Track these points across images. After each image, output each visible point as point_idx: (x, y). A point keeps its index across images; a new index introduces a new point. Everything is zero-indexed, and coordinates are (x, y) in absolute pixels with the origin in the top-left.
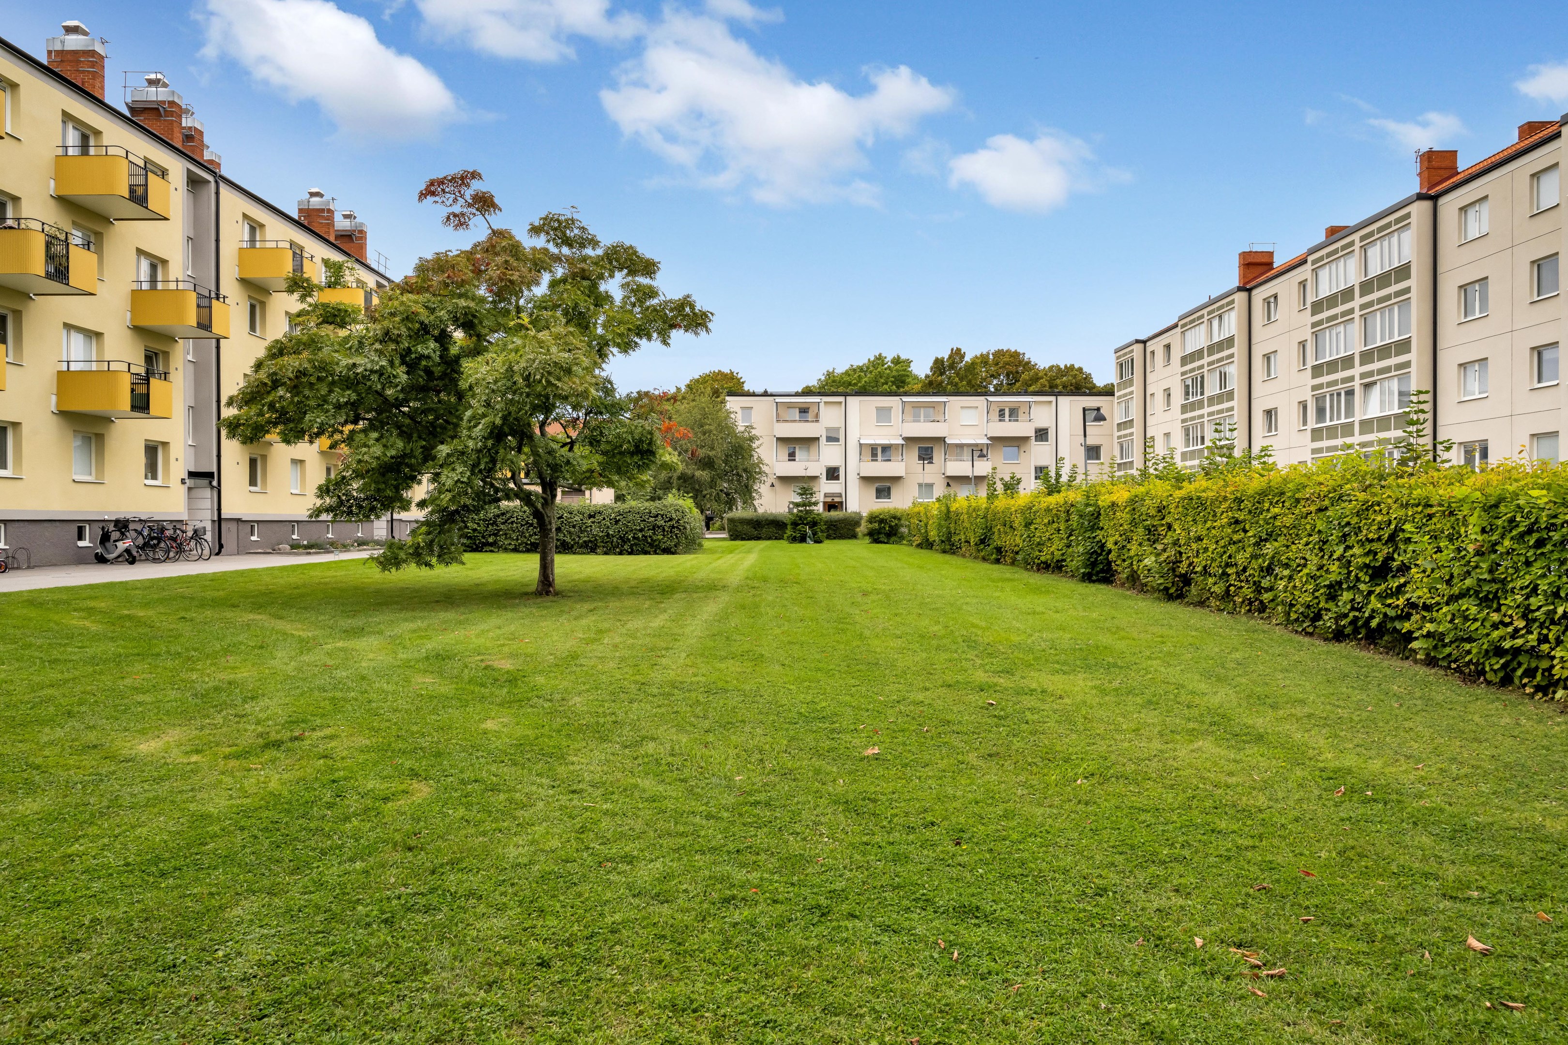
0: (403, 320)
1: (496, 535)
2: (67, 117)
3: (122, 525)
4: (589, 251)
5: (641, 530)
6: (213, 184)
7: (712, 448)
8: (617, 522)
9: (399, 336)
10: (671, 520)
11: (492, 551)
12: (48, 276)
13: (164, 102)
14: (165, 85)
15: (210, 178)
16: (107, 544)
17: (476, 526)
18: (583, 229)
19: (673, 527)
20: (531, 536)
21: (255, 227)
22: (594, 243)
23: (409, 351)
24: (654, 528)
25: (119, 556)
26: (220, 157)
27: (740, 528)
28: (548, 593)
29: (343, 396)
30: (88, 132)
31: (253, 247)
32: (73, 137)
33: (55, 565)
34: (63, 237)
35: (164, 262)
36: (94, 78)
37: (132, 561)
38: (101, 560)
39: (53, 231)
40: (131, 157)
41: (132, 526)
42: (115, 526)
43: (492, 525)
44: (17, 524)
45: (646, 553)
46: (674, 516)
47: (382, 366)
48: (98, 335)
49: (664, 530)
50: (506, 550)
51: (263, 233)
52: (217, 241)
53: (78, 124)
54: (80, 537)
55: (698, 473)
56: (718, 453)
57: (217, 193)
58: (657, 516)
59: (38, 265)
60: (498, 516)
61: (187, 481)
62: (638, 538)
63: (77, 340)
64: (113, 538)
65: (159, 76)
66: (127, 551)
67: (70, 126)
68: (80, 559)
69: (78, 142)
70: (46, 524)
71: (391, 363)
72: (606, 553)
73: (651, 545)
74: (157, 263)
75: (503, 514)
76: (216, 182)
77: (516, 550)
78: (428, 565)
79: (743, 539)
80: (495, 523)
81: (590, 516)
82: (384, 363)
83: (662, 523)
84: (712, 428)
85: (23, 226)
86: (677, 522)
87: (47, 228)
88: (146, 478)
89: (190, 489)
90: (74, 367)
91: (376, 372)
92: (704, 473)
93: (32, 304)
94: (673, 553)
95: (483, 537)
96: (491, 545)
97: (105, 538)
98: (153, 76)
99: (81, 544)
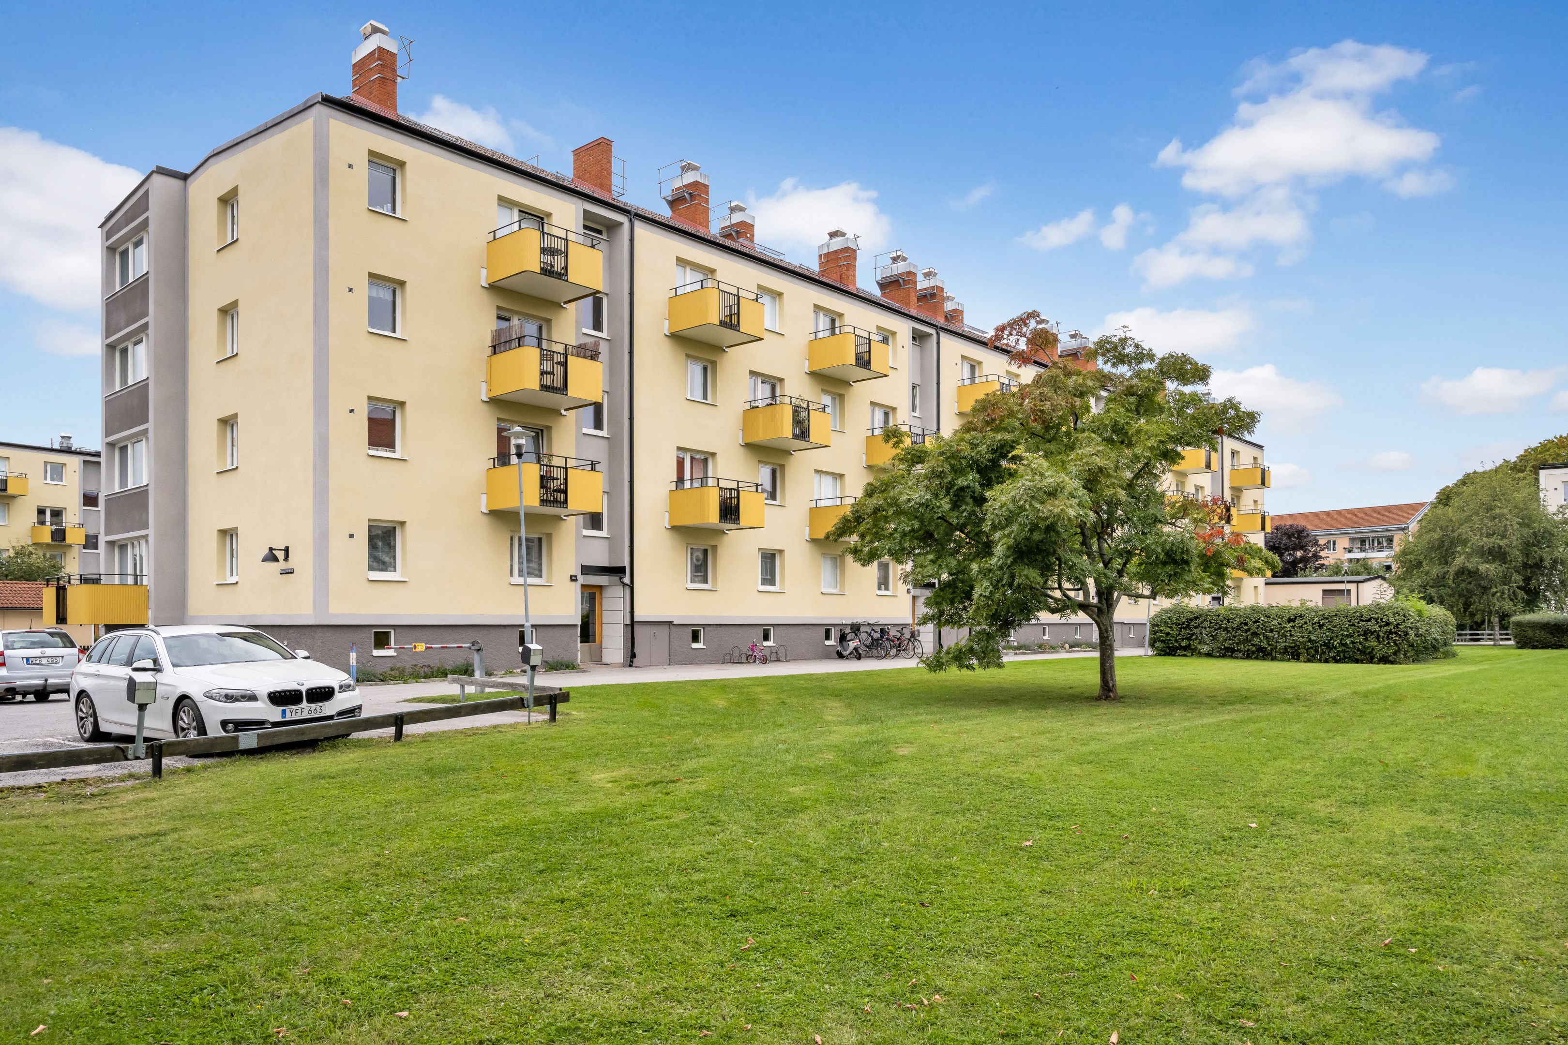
0: (947, 459)
1: (1189, 639)
2: (818, 308)
3: (856, 628)
4: (1147, 365)
5: (1350, 636)
6: (935, 337)
7: (1503, 537)
8: (1321, 626)
9: (943, 472)
10: (1388, 624)
11: (1185, 656)
12: (795, 437)
13: (902, 274)
14: (905, 259)
15: (932, 331)
16: (844, 643)
17: (1168, 630)
18: (1137, 346)
19: (1391, 632)
20: (1225, 640)
21: (974, 365)
22: (1151, 356)
23: (951, 484)
24: (1366, 633)
25: (850, 654)
26: (962, 305)
27: (1530, 633)
28: (1107, 698)
29: (908, 526)
30: (835, 316)
31: (973, 383)
32: (824, 322)
33: (809, 659)
34: (805, 406)
35: (894, 409)
36: (848, 270)
37: (859, 657)
38: (840, 656)
39: (798, 402)
40: (858, 332)
41: (862, 629)
42: (851, 629)
43: (1185, 629)
44: (781, 628)
45: (1357, 661)
46: (1392, 620)
47: (927, 499)
48: (842, 476)
49: (1378, 637)
50: (1200, 654)
51: (981, 370)
52: (938, 384)
53: (827, 311)
54: (828, 637)
55: (1483, 568)
56: (1513, 541)
57: (938, 343)
58: (1370, 620)
59: (787, 429)
60: (1191, 620)
61: (912, 591)
62: (1345, 645)
63: (827, 481)
64: (848, 638)
65: (899, 253)
66: (856, 649)
67: (821, 314)
68: (826, 655)
69: (828, 326)
70: (802, 628)
71: (936, 496)
72: (1309, 661)
73: (1363, 652)
74: (889, 411)
75: (1196, 618)
76: (938, 334)
77: (1209, 655)
78: (970, 667)
79: (1534, 647)
80: (1188, 626)
81: (1290, 620)
82: (928, 497)
83: (1377, 628)
84: (1506, 511)
85: (778, 402)
86: (1397, 626)
87: (793, 400)
88: (879, 589)
89: (914, 597)
90: (822, 504)
91: (923, 504)
92: (1492, 567)
93: (792, 459)
94: (1392, 663)
95: (1176, 641)
96: (1185, 648)
97: (843, 638)
98: (894, 255)
99: (828, 643)
